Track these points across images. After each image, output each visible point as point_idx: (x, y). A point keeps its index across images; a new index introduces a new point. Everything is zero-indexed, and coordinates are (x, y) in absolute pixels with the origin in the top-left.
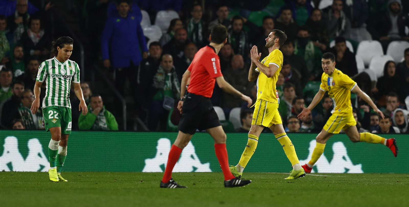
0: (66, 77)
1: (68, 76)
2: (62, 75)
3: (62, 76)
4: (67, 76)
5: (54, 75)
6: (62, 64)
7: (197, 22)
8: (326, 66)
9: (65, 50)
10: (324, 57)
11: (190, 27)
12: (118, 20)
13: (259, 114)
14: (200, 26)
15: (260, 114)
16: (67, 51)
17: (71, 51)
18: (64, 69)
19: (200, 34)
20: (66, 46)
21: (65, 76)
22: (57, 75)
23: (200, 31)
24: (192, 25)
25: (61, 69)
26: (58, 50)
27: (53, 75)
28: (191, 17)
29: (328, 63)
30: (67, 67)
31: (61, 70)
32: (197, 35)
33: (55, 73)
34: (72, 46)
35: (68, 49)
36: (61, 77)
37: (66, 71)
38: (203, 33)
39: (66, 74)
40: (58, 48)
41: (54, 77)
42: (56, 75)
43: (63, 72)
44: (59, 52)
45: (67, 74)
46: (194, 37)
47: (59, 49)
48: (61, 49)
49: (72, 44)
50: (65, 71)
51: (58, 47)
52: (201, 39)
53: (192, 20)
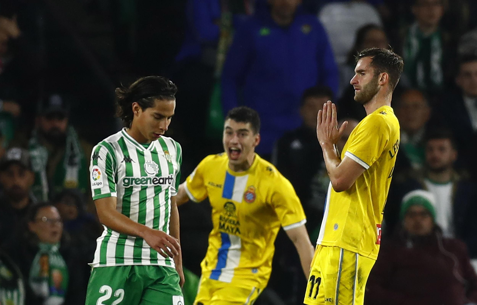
0: (159, 183)
1: (165, 180)
2: (150, 179)
3: (149, 181)
4: (163, 179)
5: (129, 179)
6: (146, 148)
7: (427, 33)
8: (235, 139)
9: (156, 114)
10: (233, 117)
11: (409, 46)
12: (265, 32)
13: (340, 285)
14: (436, 43)
15: (344, 285)
16: (160, 117)
17: (168, 118)
18: (153, 160)
19: (436, 66)
20: (158, 103)
21: (157, 180)
22: (136, 181)
23: (436, 57)
24: (415, 43)
25: (146, 162)
26: (135, 112)
27: (126, 181)
28: (411, 19)
29: (242, 133)
30: (159, 155)
31: (146, 164)
32: (428, 69)
33: (132, 176)
34: (173, 103)
35: (162, 113)
36: (146, 183)
37: (159, 167)
38: (444, 64)
39: (159, 174)
40: (136, 108)
41: (130, 186)
42: (135, 179)
43: (151, 171)
44: (135, 116)
45: (162, 174)
46: (420, 74)
47: (137, 110)
48: (143, 111)
49: (173, 99)
50: (157, 167)
51: (135, 105)
52: (438, 78)
53: (414, 28)
